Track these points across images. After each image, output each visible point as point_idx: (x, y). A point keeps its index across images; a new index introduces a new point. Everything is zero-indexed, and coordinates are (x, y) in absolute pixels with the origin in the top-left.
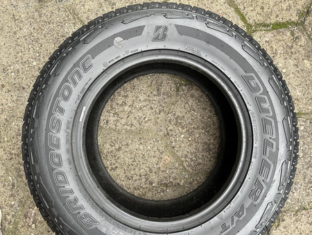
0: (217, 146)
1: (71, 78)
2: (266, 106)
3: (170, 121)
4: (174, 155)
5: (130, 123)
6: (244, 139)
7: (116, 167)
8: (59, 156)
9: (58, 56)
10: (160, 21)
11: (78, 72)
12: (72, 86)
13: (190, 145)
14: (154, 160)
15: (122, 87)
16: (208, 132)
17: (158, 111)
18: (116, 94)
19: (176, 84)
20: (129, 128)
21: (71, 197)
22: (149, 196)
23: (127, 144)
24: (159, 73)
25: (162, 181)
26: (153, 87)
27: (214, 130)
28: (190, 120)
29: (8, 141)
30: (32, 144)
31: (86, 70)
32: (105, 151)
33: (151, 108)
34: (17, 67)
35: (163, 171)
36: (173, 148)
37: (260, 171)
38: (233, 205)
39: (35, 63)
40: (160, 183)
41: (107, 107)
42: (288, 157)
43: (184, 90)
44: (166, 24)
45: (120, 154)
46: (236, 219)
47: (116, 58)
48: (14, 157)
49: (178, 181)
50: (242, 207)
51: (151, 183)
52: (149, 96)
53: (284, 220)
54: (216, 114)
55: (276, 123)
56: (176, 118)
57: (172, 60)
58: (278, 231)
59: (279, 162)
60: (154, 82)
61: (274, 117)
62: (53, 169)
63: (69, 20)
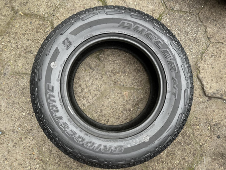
0: (141, 65)
1: (50, 101)
2: (141, 28)
3: (110, 76)
4: (126, 88)
5: (94, 95)
6: (146, 51)
7: (108, 119)
8: (79, 137)
9: (34, 97)
10: (62, 38)
11: (50, 95)
12: (54, 104)
13: (129, 77)
14: (121, 99)
15: (74, 83)
16: (131, 63)
17: (101, 77)
18: (74, 89)
19: (96, 57)
20: (96, 98)
21: (102, 147)
22: (134, 116)
23: (103, 105)
24: (84, 60)
25: (133, 104)
26: (87, 69)
27: (132, 60)
28: (118, 67)
29: (49, 159)
30: (63, 144)
31: (52, 91)
32: (96, 118)
33: (96, 79)
34: (18, 123)
35: (129, 100)
36: (123, 86)
37: (165, 57)
38: (169, 82)
39: (24, 114)
40: (134, 106)
41: (77, 99)
42: (170, 40)
43: (102, 57)
44: (66, 37)
45: (104, 112)
46: (175, 86)
47: (60, 73)
48: (59, 163)
49: (140, 97)
50: (173, 78)
51: (130, 110)
52: (90, 75)
53: (200, 67)
54: (126, 52)
55: (152, 31)
56: (112, 72)
57: (83, 50)
58: (202, 74)
59: (169, 46)
60: (86, 66)
61: (149, 30)
62: (83, 144)
63: (18, 79)
